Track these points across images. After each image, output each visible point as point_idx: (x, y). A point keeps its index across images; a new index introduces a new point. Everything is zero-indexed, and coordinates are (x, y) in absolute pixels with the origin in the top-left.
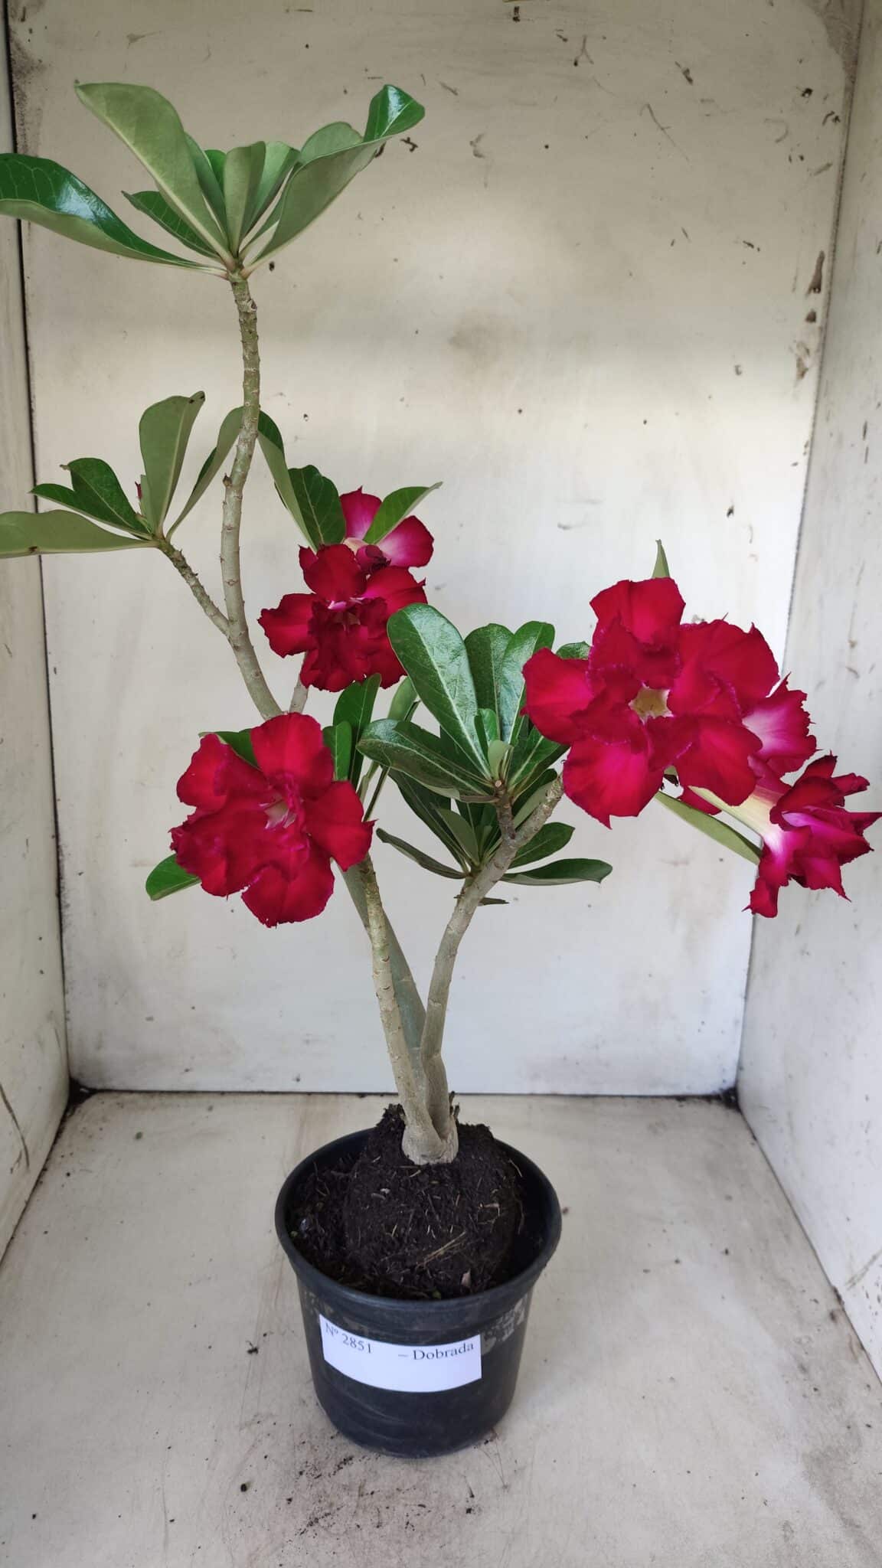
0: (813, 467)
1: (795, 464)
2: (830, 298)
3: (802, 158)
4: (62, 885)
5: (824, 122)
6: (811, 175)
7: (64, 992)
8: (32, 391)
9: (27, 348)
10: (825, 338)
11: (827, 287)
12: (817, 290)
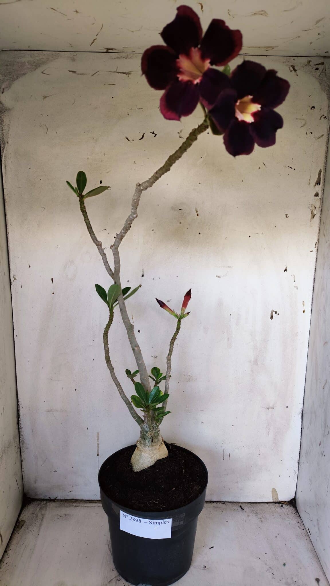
0: (318, 253)
1: (312, 251)
2: (324, 187)
3: (312, 133)
4: (19, 420)
5: (320, 119)
6: (315, 139)
7: (21, 461)
8: (8, 230)
9: (5, 215)
10: (322, 203)
11: (323, 183)
12: (319, 184)
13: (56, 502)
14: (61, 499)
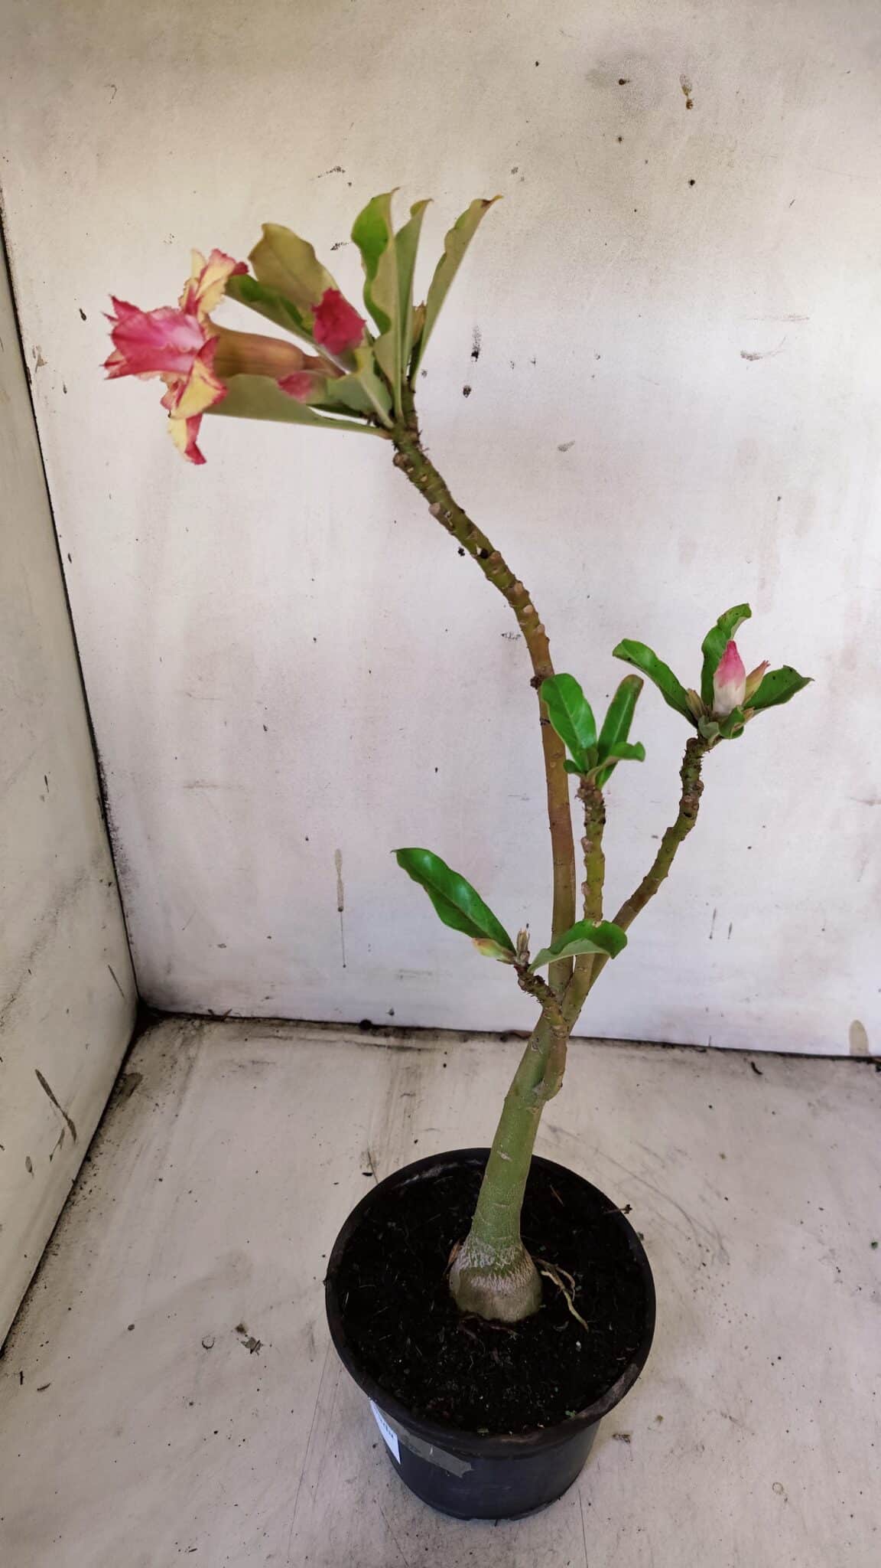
13: (227, 1023)
14: (243, 1016)
